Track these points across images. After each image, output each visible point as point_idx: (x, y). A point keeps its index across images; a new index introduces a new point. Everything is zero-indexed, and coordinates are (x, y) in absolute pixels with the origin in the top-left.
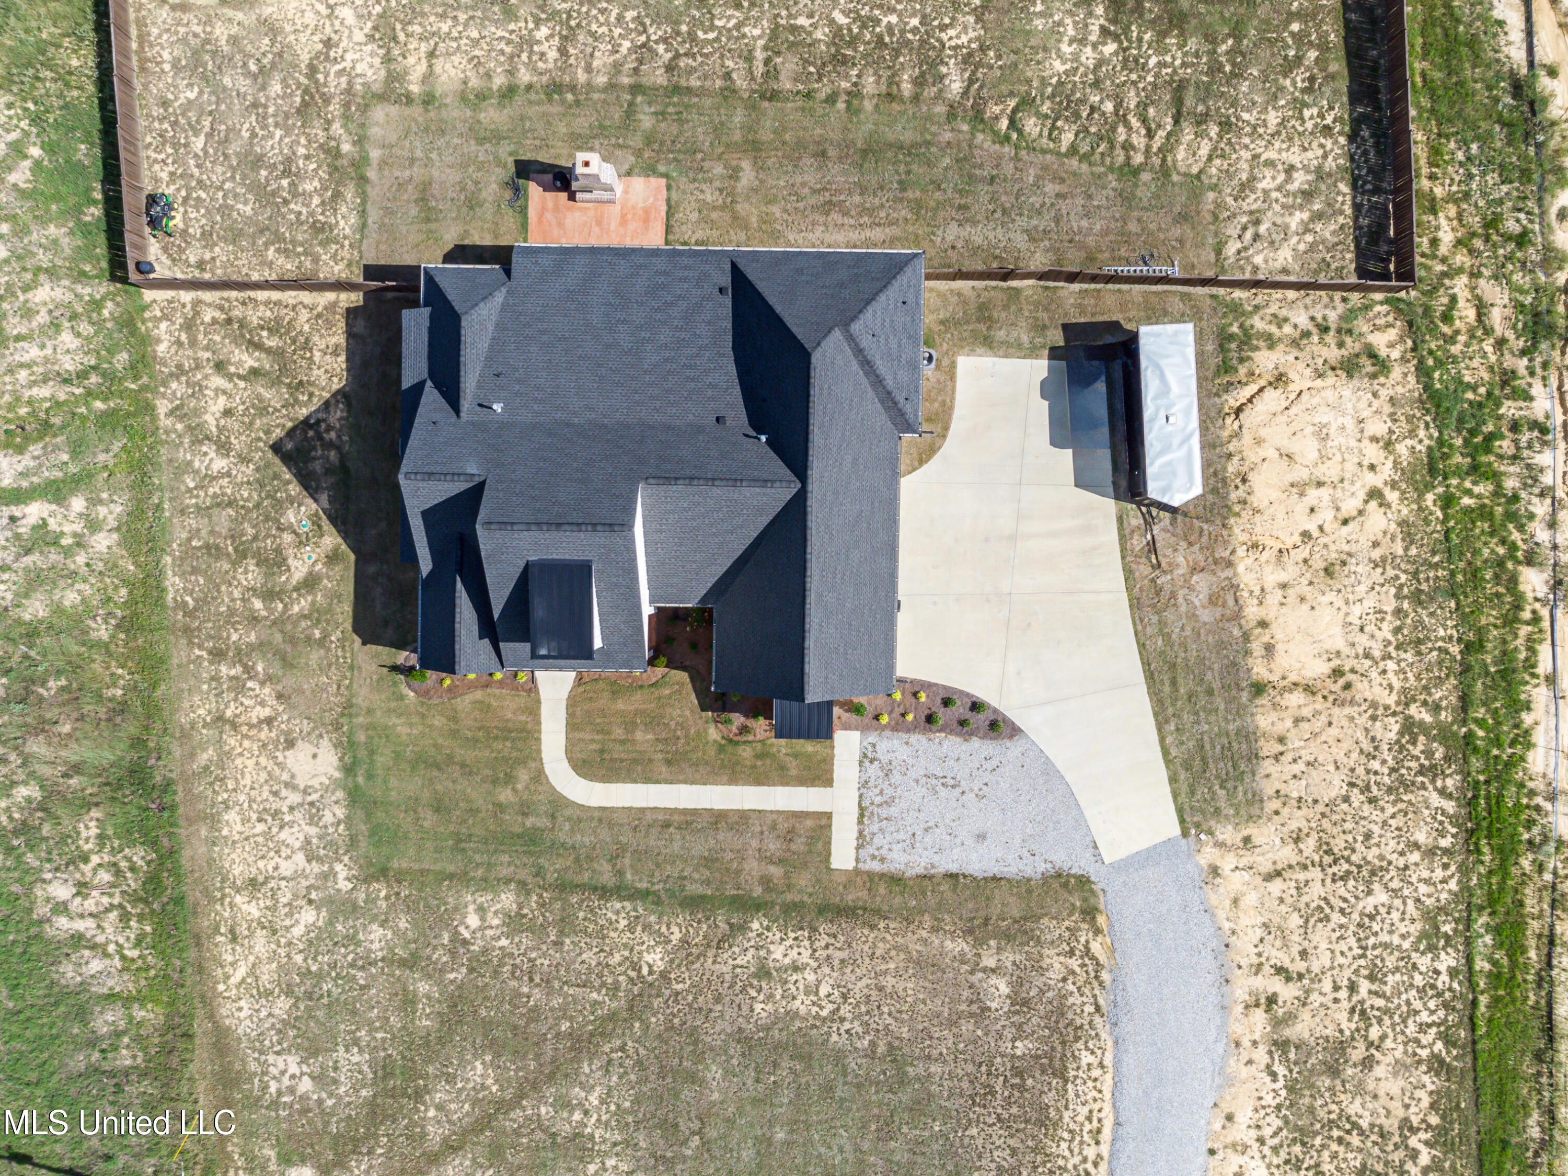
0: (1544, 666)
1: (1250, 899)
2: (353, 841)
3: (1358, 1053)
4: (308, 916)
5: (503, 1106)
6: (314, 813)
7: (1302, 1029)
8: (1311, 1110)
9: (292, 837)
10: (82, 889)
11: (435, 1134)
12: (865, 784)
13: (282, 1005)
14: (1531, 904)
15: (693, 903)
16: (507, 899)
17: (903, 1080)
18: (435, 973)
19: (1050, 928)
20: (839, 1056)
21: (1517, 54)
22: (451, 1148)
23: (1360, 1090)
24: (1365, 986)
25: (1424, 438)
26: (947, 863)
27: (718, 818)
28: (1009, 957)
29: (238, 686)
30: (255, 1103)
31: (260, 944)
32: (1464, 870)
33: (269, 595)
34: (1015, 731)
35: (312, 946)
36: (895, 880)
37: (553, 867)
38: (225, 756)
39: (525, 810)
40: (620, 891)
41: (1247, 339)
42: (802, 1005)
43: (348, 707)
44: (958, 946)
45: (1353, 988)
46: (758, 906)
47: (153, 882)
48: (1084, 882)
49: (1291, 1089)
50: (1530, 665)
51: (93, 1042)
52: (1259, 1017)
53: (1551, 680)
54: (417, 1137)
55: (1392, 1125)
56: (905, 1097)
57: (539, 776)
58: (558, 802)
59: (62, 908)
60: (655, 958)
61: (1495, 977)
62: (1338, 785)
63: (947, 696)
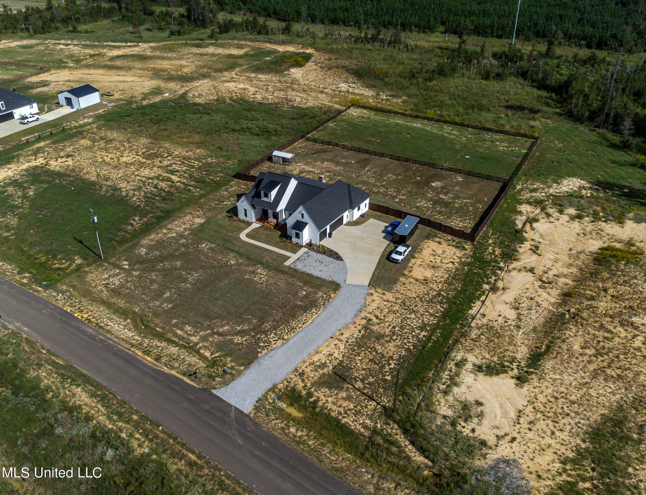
0: (483, 298)
1: (378, 302)
2: (194, 230)
3: (387, 339)
4: (174, 235)
5: (177, 269)
6: (192, 225)
7: (375, 328)
8: (366, 343)
9: (184, 226)
10: (140, 220)
11: (158, 268)
12: (302, 256)
13: (153, 243)
14: (455, 333)
15: (249, 259)
16: (214, 246)
17: (266, 298)
18: (188, 249)
19: (324, 289)
20: (255, 289)
21: (519, 228)
23: (382, 345)
24: (397, 329)
25: (469, 260)
26: (309, 272)
27: (266, 250)
28: (310, 290)
29: (198, 211)
30: (130, 252)
31: (161, 235)
32: (439, 321)
34: (341, 259)
35: (170, 238)
36: (295, 270)
37: (226, 245)
38: (185, 216)
39: (231, 237)
40: (237, 252)
41: (435, 236)
42: (256, 279)
43: (214, 217)
44: (300, 284)
45: (394, 327)
46: (262, 264)
47: (152, 224)
48: (338, 285)
49: (363, 336)
50: (479, 298)
52: (364, 322)
53: (483, 302)
54: (154, 266)
55: (388, 355)
56: (264, 301)
57: (239, 234)
59: (134, 220)
60: (233, 262)
62: (414, 295)
63: (331, 251)
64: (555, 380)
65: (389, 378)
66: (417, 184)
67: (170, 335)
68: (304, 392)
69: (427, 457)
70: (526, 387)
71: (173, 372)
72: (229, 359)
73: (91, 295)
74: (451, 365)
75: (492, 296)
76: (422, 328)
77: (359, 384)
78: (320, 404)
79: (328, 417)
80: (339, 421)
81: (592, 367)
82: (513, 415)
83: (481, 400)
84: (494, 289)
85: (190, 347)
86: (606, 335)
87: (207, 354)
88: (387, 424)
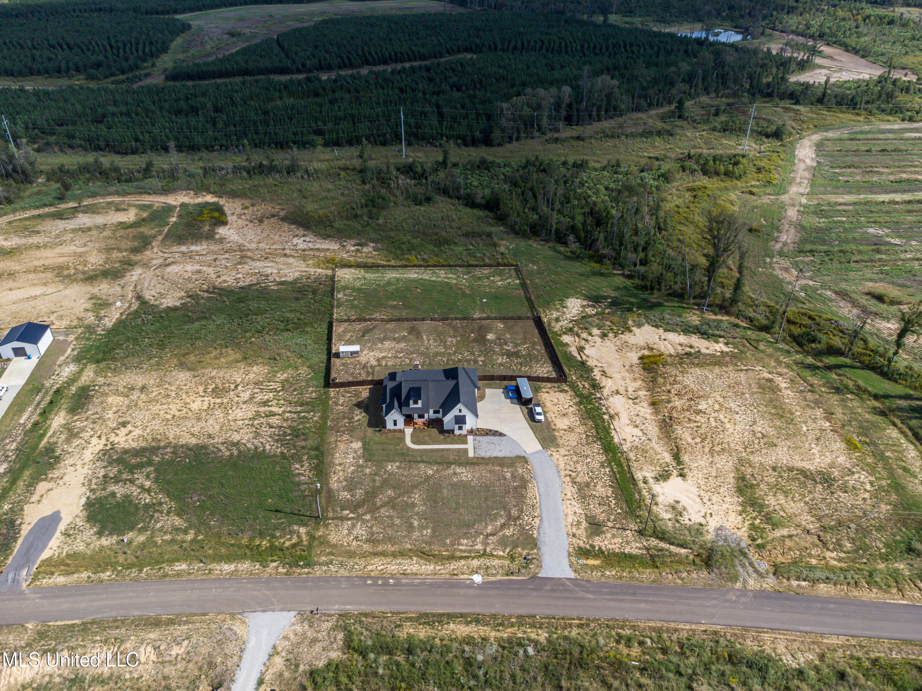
0: (612, 427)
1: (561, 459)
2: (363, 457)
3: (593, 484)
4: (353, 468)
5: (396, 498)
6: (355, 452)
7: (578, 480)
8: (584, 493)
9: (350, 456)
10: (302, 466)
11: (379, 504)
12: (474, 443)
13: (344, 483)
14: (622, 461)
15: (438, 463)
16: (398, 464)
17: (489, 490)
18: (381, 476)
19: (518, 465)
20: (473, 487)
21: (580, 359)
22: (382, 506)
23: (594, 490)
24: (590, 474)
25: (578, 400)
26: (495, 455)
27: (443, 450)
28: (510, 470)
29: (341, 436)
30: (336, 501)
31: (341, 473)
32: (606, 456)
33: (349, 423)
34: (504, 435)
35: (353, 473)
36: (483, 458)
37: (407, 459)
38: (337, 446)
39: (402, 450)
40: (423, 462)
41: (540, 388)
42: (464, 479)
43: (365, 437)
44: (498, 468)
45: (588, 474)
46: (453, 463)
47: (318, 466)
48: (524, 457)
49: (579, 489)
50: (610, 427)
51: (300, 490)
52: (568, 478)
53: (615, 429)
54: (374, 504)
55: (604, 496)
56: (490, 493)
57: (405, 444)
58: (409, 449)
59: (298, 469)
60: (431, 472)
61: (619, 472)
62: (575, 444)
63: (490, 431)
64: (697, 467)
65: (619, 511)
66: (475, 340)
67: (458, 554)
68: (588, 547)
69: (686, 548)
70: (689, 478)
71: (499, 578)
72: (519, 549)
73: (355, 553)
74: (641, 485)
75: (616, 423)
76: (603, 466)
77: (610, 524)
78: (603, 548)
79: (615, 554)
80: (624, 553)
81: (707, 450)
82: (698, 500)
83: (677, 499)
84: (611, 417)
85: (483, 555)
86: (696, 424)
87: (501, 553)
88: (648, 540)
